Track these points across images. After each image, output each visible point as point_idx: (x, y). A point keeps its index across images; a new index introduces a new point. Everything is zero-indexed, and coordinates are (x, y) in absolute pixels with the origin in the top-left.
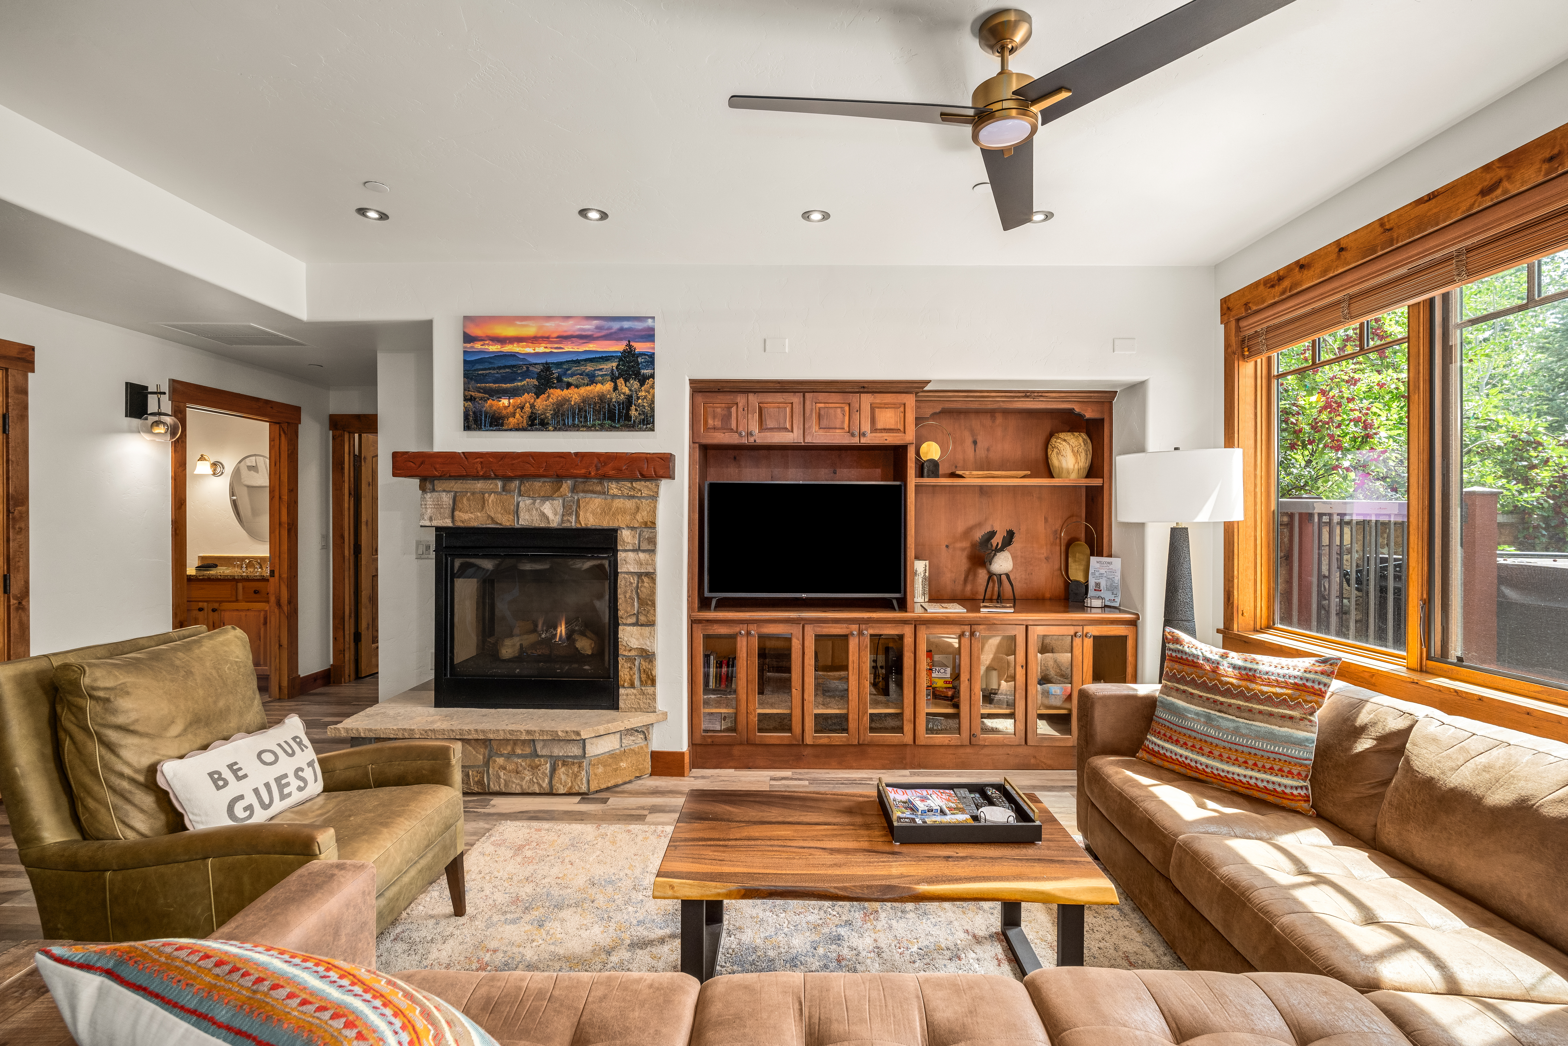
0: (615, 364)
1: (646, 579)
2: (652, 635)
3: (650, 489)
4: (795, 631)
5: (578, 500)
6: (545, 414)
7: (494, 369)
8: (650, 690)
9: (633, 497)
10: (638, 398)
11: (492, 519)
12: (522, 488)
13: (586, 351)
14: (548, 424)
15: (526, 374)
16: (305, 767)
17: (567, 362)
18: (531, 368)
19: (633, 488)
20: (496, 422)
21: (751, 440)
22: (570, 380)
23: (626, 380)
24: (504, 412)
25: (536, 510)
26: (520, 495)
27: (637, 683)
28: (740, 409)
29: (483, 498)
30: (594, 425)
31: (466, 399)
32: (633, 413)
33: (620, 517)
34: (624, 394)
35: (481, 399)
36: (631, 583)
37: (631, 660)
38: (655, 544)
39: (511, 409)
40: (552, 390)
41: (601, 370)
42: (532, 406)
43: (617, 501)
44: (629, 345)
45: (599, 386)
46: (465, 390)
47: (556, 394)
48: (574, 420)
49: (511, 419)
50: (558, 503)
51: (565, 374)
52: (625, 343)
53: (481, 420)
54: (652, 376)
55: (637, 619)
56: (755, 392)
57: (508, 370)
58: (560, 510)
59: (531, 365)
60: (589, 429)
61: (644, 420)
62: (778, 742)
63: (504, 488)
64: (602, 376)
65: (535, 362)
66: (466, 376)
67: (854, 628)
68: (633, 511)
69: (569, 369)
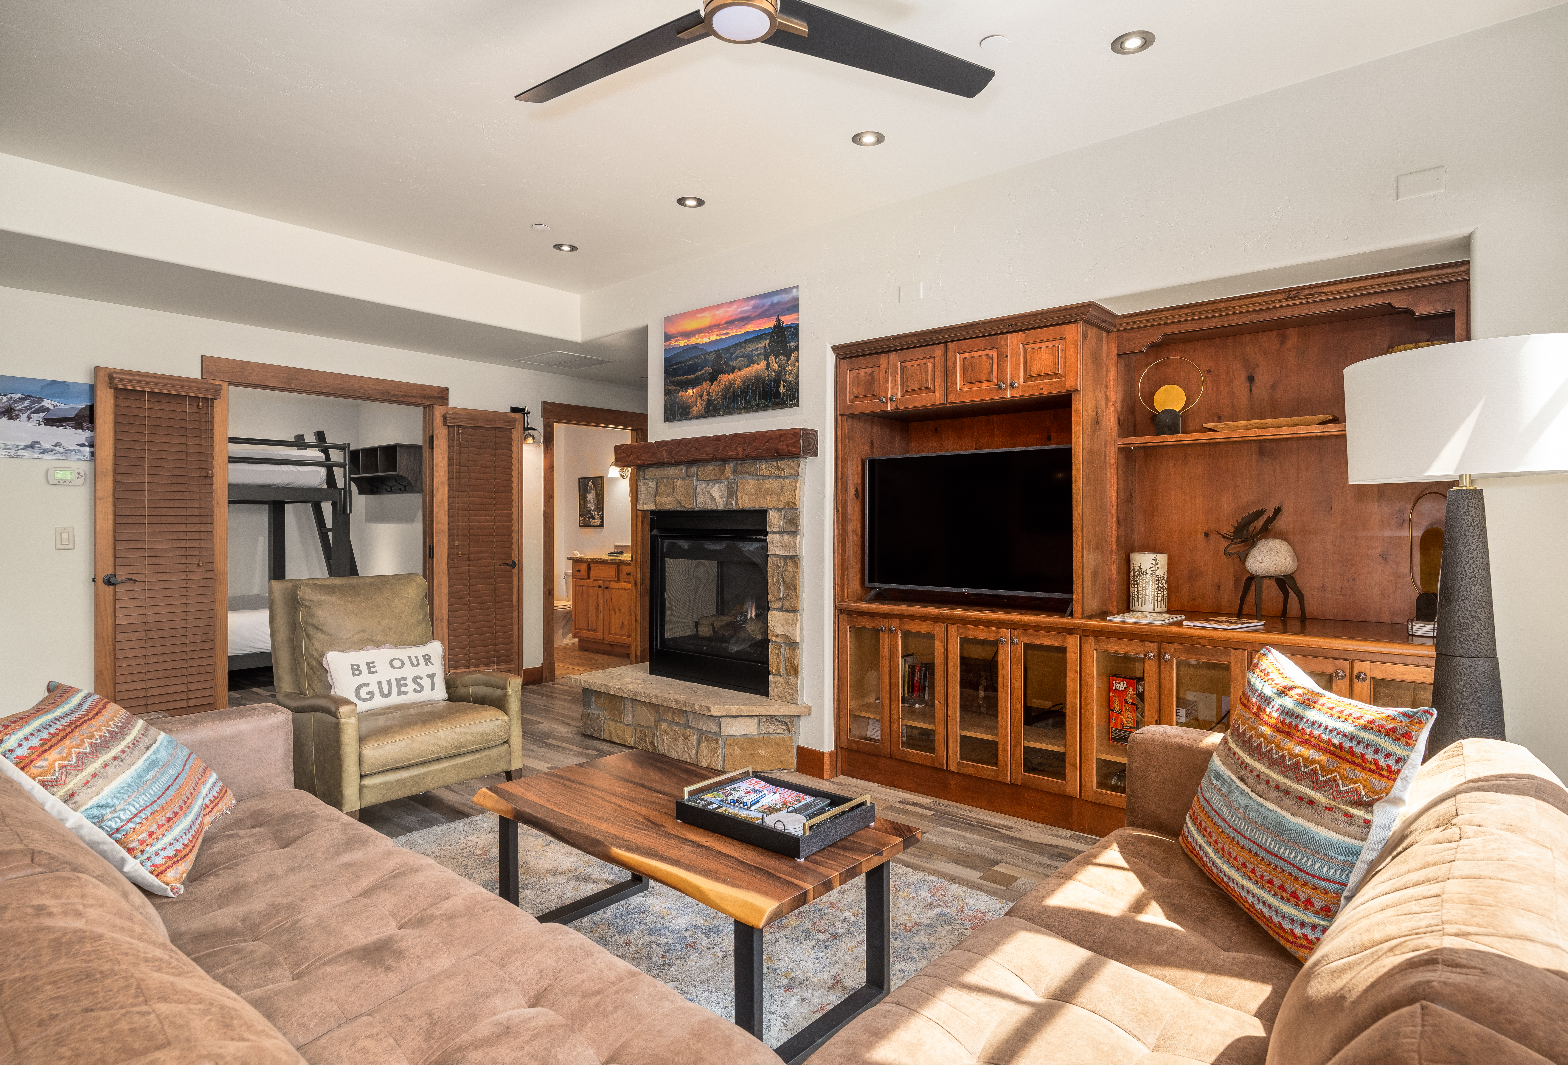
0: (767, 342)
1: (790, 563)
2: (795, 623)
3: (792, 468)
4: (938, 631)
5: (738, 482)
6: (717, 400)
7: (683, 362)
8: (792, 679)
9: (778, 477)
10: (786, 374)
11: (680, 503)
12: (700, 473)
13: (746, 333)
14: (719, 409)
15: (704, 363)
16: (424, 677)
17: (732, 346)
18: (708, 357)
19: (778, 468)
20: (685, 412)
21: (894, 406)
22: (734, 363)
23: (776, 357)
24: (690, 402)
25: (708, 493)
26: (697, 479)
27: (782, 671)
28: (883, 372)
29: (674, 483)
30: (752, 407)
31: (666, 393)
32: (782, 389)
33: (769, 498)
34: (774, 370)
35: (675, 392)
36: (778, 567)
37: (779, 646)
38: (797, 525)
39: (694, 398)
40: (722, 377)
41: (756, 349)
42: (708, 393)
43: (767, 481)
44: (778, 320)
45: (756, 366)
46: (665, 385)
47: (725, 379)
48: (737, 403)
49: (694, 408)
50: (723, 486)
51: (731, 358)
52: (775, 318)
53: (675, 411)
54: (797, 348)
55: (783, 604)
56: (896, 351)
57: (692, 362)
58: (725, 493)
59: (707, 354)
60: (748, 410)
61: (790, 395)
62: (921, 762)
63: (687, 474)
64: (758, 355)
65: (710, 350)
66: (666, 372)
67: (1006, 633)
68: (779, 491)
69: (733, 354)
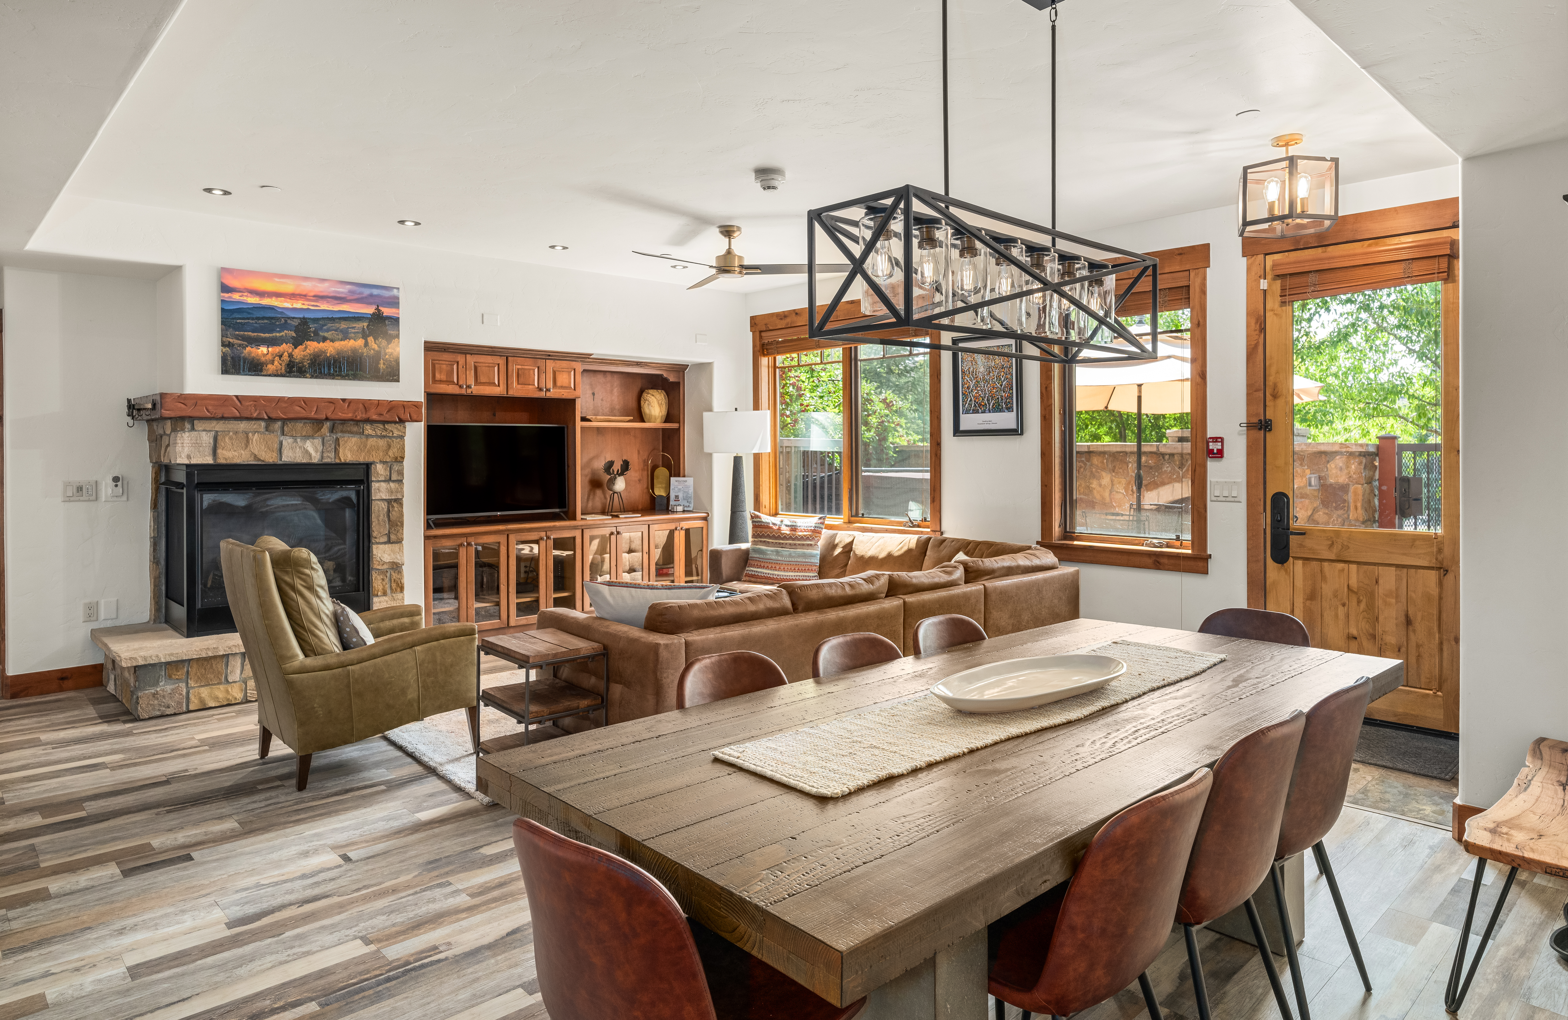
0: (366, 324)
1: (395, 505)
2: (401, 550)
3: (399, 430)
4: (502, 539)
5: (337, 440)
6: (302, 363)
7: (253, 319)
9: (384, 437)
10: (386, 354)
11: (255, 456)
12: (286, 429)
13: (340, 311)
14: (305, 371)
15: (285, 326)
17: (323, 318)
18: (289, 321)
19: (386, 430)
20: (255, 368)
21: (469, 391)
22: (326, 334)
23: (375, 338)
24: (263, 359)
25: (300, 447)
26: (283, 434)
27: (390, 590)
28: (460, 367)
29: (247, 437)
30: (347, 375)
31: (224, 345)
32: (381, 366)
33: (374, 453)
34: (374, 350)
35: (240, 345)
36: (383, 508)
37: (384, 572)
38: (403, 475)
39: (269, 357)
40: (309, 343)
41: (353, 328)
42: (290, 355)
43: (371, 440)
44: (377, 309)
45: (352, 341)
46: (222, 336)
47: (313, 346)
48: (329, 369)
49: (270, 366)
50: (318, 442)
51: (321, 329)
52: (374, 307)
53: (239, 365)
54: (398, 336)
55: (389, 538)
56: (471, 354)
57: (266, 321)
58: (320, 448)
59: (289, 318)
60: (343, 377)
61: (390, 373)
62: (490, 628)
63: (267, 428)
64: (354, 333)
65: (293, 316)
66: (223, 323)
67: (543, 534)
68: (385, 448)
69: (325, 325)
